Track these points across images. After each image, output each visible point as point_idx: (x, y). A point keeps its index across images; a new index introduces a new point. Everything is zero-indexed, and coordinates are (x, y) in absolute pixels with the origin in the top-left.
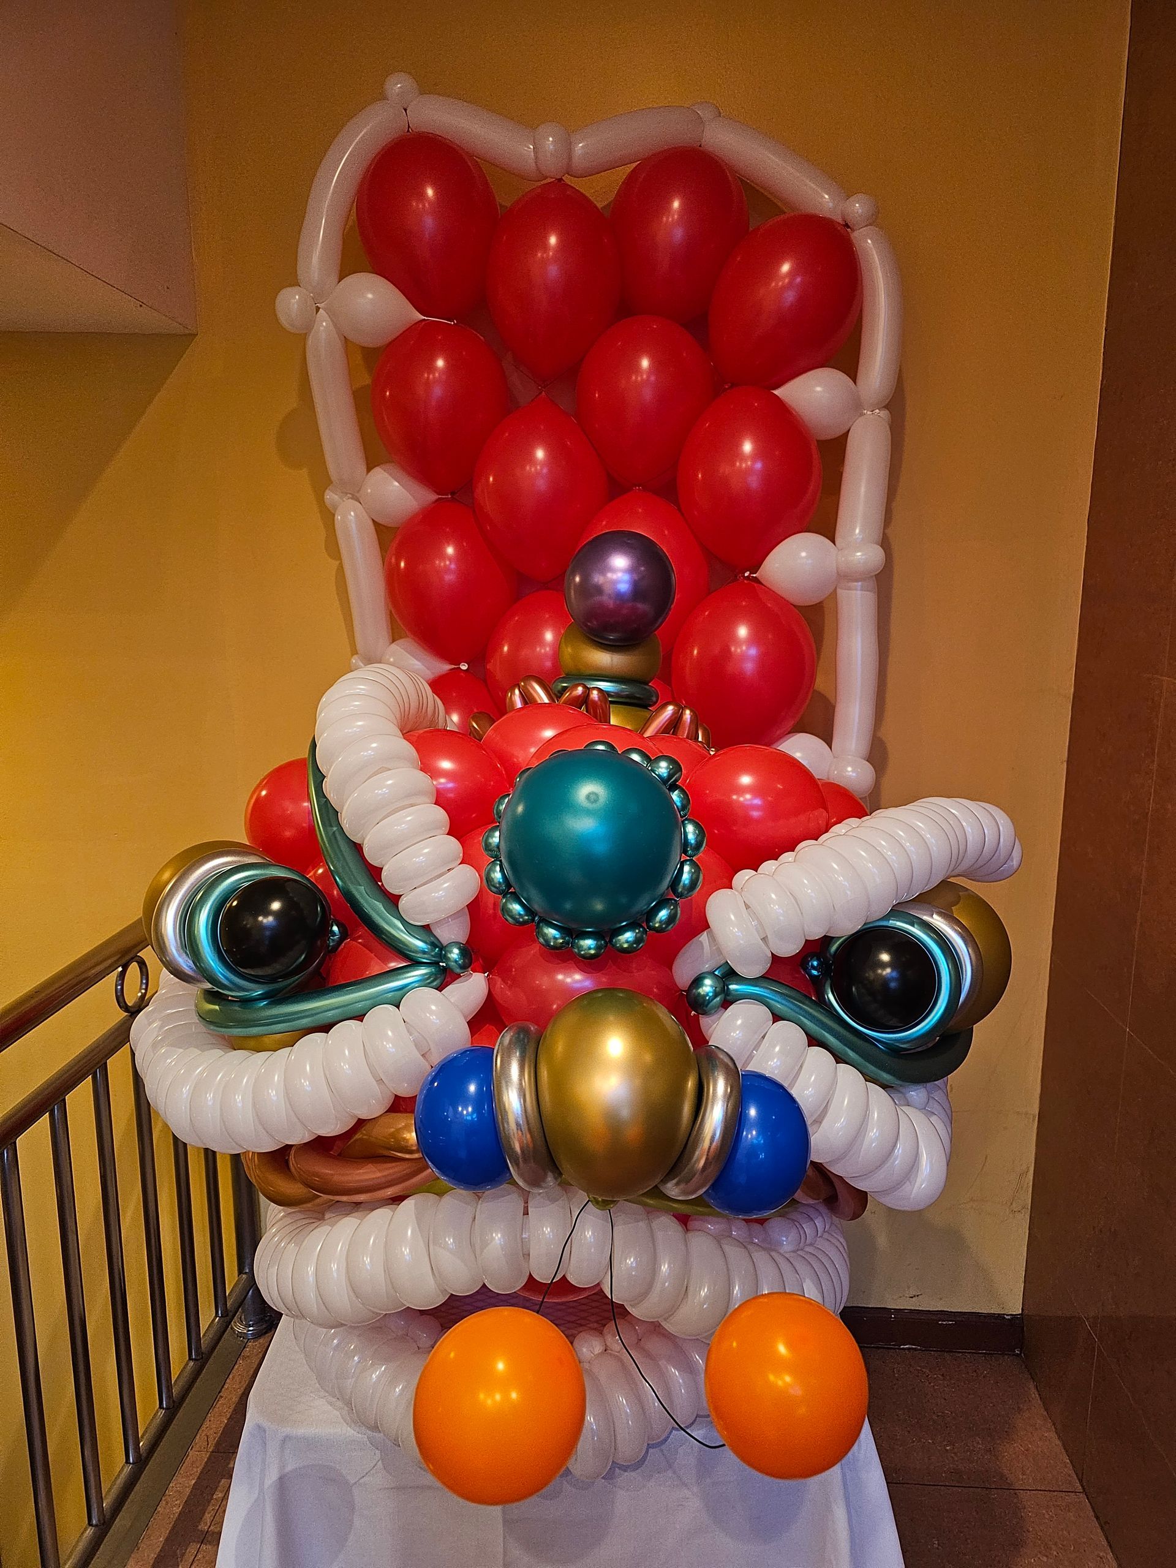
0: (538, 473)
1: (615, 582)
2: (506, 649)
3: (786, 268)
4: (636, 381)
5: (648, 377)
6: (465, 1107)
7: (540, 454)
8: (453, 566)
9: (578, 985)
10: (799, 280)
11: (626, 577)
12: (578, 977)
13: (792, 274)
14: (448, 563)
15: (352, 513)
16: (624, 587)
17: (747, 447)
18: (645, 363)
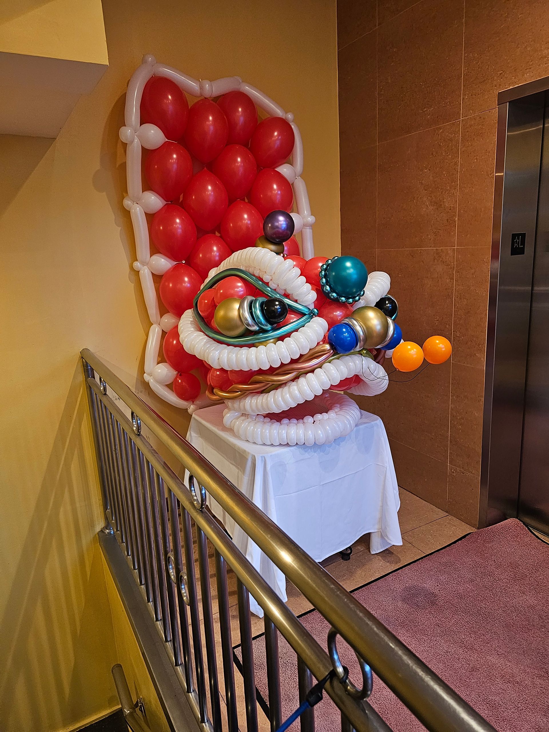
0: (210, 194)
1: (281, 225)
2: (201, 256)
3: (276, 134)
4: (237, 165)
5: (241, 164)
6: (345, 334)
7: (210, 188)
8: (180, 226)
9: (339, 314)
10: (280, 137)
11: (285, 223)
12: (338, 312)
13: (278, 135)
14: (178, 225)
15: (138, 208)
16: (284, 226)
17: (275, 187)
18: (239, 159)
